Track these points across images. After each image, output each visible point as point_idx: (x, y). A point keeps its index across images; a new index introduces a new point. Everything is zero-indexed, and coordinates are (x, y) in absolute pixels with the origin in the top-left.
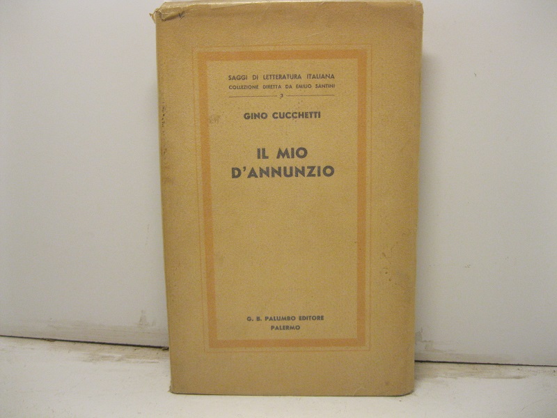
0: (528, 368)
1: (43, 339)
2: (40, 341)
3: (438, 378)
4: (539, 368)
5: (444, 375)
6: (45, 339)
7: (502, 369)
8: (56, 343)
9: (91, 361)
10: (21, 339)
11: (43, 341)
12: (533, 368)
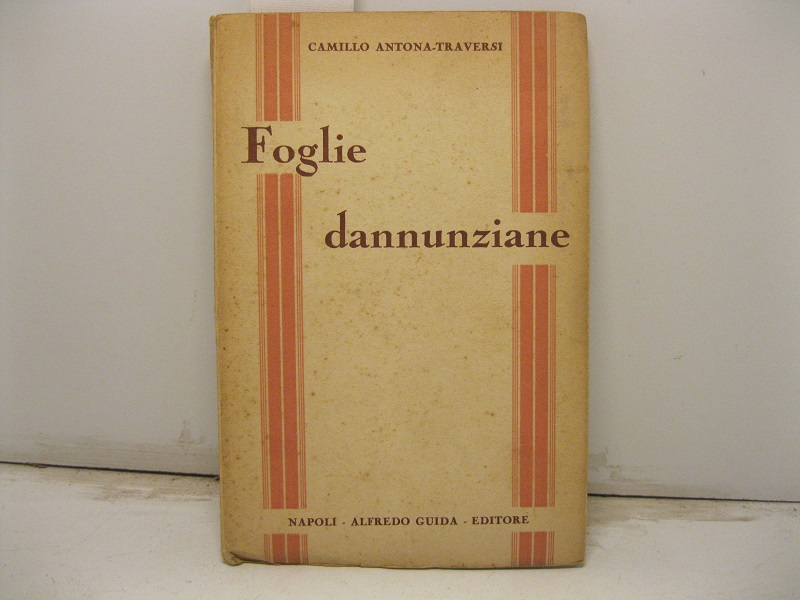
1: (27, 464)
3: (632, 522)
4: (773, 505)
5: (639, 517)
6: (32, 465)
7: (721, 506)
8: (47, 469)
9: (106, 498)
11: (28, 468)
12: (764, 505)
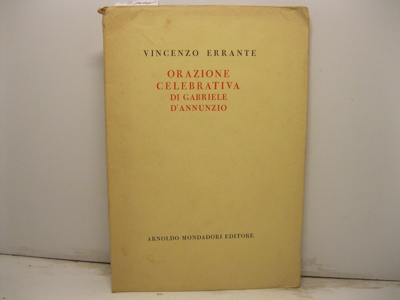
0: (383, 282)
1: (70, 260)
2: (68, 261)
4: (389, 282)
6: (72, 260)
7: (366, 282)
8: (79, 262)
10: (56, 260)
11: (71, 262)
12: (385, 282)
